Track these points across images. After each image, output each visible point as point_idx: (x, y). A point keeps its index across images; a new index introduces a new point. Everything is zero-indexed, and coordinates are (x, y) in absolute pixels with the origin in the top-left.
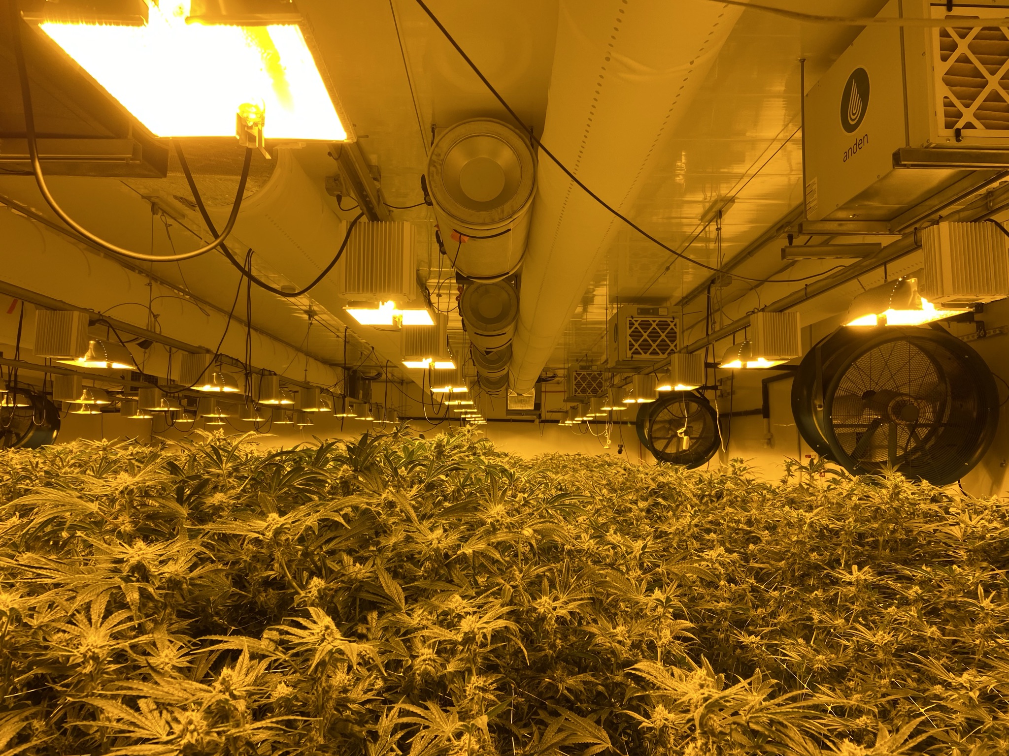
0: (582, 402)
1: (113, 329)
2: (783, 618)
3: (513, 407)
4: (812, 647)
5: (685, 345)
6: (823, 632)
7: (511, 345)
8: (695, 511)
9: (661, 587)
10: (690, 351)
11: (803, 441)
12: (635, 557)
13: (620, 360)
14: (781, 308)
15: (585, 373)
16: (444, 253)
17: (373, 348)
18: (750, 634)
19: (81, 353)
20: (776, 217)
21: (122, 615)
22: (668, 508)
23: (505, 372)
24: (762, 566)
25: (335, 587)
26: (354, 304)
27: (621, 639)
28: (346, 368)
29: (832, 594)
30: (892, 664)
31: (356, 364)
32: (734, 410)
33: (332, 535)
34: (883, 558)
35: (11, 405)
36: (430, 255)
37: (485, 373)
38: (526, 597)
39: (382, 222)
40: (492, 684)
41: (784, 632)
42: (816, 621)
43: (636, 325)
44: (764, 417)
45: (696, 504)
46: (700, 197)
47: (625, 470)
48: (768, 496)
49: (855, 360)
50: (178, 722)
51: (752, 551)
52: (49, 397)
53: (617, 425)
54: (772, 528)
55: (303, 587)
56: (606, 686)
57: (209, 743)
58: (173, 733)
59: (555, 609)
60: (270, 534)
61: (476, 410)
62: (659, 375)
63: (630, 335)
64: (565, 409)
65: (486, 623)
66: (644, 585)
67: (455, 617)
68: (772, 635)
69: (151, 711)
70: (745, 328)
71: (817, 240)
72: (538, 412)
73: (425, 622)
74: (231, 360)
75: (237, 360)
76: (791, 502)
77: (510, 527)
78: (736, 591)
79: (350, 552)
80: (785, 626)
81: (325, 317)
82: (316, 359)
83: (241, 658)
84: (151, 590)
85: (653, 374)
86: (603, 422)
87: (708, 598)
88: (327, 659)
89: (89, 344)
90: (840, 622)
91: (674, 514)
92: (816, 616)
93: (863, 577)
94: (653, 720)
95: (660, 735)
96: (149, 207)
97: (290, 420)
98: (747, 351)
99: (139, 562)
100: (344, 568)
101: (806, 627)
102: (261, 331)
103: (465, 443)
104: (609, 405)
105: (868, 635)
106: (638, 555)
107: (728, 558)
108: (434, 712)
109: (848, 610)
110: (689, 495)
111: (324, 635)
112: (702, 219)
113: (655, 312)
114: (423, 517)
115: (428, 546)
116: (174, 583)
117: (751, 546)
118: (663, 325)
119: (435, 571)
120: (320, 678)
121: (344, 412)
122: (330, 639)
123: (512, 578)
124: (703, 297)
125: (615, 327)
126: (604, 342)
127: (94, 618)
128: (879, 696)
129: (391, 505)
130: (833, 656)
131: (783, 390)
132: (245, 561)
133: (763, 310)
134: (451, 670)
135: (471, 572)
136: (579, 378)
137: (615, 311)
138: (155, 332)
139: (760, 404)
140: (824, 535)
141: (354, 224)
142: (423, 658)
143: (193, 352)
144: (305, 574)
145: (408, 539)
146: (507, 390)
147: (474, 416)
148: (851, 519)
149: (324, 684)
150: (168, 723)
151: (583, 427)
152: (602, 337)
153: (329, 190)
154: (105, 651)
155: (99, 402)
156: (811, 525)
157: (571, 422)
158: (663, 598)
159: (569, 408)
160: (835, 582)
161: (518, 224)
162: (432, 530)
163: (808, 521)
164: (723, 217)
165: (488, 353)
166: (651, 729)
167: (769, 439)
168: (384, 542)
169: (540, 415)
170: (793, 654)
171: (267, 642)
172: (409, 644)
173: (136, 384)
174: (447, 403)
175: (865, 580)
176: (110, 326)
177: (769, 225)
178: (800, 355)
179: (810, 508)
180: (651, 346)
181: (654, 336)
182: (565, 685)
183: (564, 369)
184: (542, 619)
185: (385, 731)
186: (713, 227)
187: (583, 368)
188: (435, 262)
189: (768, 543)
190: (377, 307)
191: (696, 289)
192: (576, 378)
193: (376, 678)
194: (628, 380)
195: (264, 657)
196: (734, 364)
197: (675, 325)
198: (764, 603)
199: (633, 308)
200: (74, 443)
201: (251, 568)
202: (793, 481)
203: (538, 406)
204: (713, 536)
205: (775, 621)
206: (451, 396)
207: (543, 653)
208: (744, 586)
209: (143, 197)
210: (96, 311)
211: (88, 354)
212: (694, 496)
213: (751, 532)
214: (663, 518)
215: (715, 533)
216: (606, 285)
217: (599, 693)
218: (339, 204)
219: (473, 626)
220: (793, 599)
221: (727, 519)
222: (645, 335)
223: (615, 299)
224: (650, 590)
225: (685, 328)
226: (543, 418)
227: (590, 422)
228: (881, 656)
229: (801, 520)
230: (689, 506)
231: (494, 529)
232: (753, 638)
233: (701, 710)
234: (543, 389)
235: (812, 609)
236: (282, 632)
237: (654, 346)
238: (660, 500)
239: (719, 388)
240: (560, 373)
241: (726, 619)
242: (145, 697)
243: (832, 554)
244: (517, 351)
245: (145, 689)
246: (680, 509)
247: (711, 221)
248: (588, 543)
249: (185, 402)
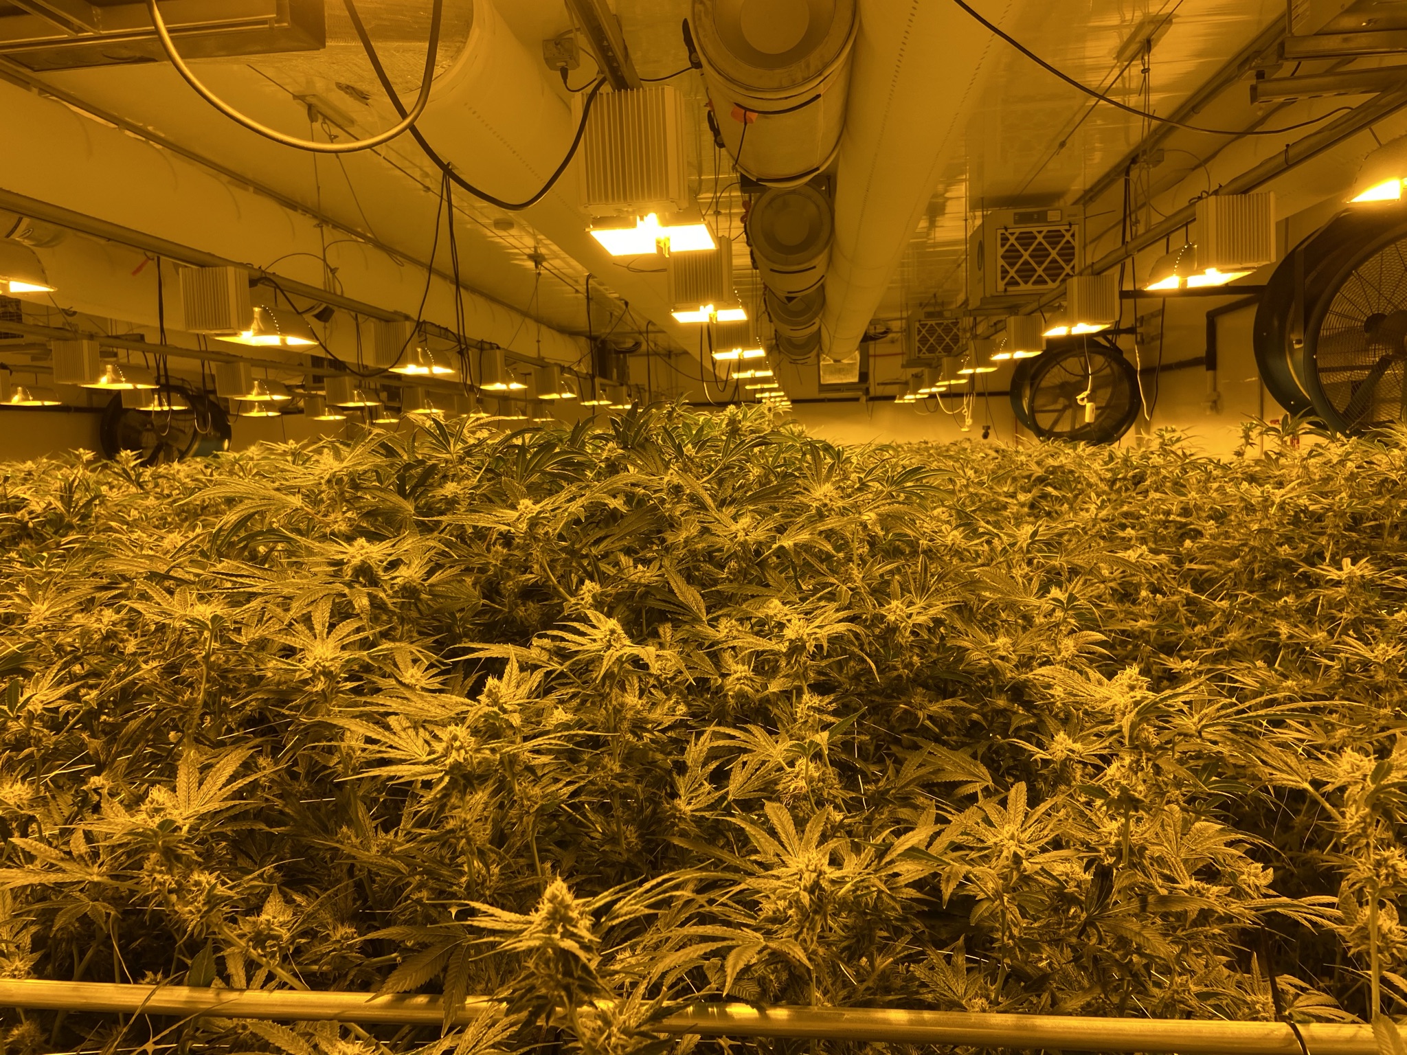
0: (929, 365)
1: (282, 291)
2: (1234, 635)
3: (828, 379)
4: (1276, 671)
5: (1089, 262)
6: (1293, 652)
7: (823, 286)
8: (1103, 501)
9: (1059, 585)
10: (1097, 272)
11: (1267, 394)
12: (1021, 548)
13: (988, 295)
14: (1245, 187)
15: (933, 323)
16: (721, 145)
17: (626, 304)
18: (1183, 659)
19: (245, 323)
20: (1238, 43)
21: (350, 625)
22: (1061, 501)
23: (815, 328)
24: (1204, 567)
25: (613, 592)
26: (601, 222)
27: (1004, 654)
28: (592, 338)
29: (1309, 600)
30: (1398, 688)
31: (603, 331)
32: (1164, 362)
33: (602, 534)
34: (1389, 549)
35: (166, 408)
36: (699, 155)
37: (787, 331)
38: (870, 601)
39: (632, 90)
40: (830, 703)
41: (1233, 654)
42: (1283, 637)
43: (1012, 240)
44: (1208, 369)
45: (1104, 492)
46: (1114, 20)
47: (997, 451)
48: (1215, 473)
49: (1356, 267)
50: (440, 740)
51: (1189, 550)
52: (212, 397)
53: (983, 399)
54: (1220, 517)
55: (573, 594)
56: (984, 716)
57: (480, 763)
58: (434, 752)
59: (909, 616)
60: (523, 526)
61: (776, 385)
62: (1047, 315)
63: (1003, 257)
64: (903, 379)
65: (818, 627)
66: (1035, 585)
67: (774, 627)
68: (1216, 658)
69: (404, 729)
70: (1186, 225)
71: (1307, 66)
72: (864, 386)
73: (735, 633)
74: (437, 330)
75: (446, 329)
76: (1252, 479)
77: (843, 512)
78: (1163, 604)
79: (628, 551)
80: (1237, 645)
81: (557, 263)
82: (550, 326)
83: (508, 668)
84: (382, 595)
85: (1038, 314)
86: (961, 395)
87: (1121, 616)
88: (616, 670)
89: (253, 312)
90: (1320, 635)
91: (1071, 508)
92: (1284, 630)
93: (1359, 573)
94: (1051, 751)
95: (1062, 770)
96: (304, 112)
97: (524, 414)
98: (1190, 259)
99: (363, 562)
100: (621, 570)
101: (1267, 646)
102: (473, 290)
103: (765, 426)
104: (969, 366)
105: (1364, 651)
106: (1025, 545)
107: (1153, 560)
108: (757, 734)
109: (1333, 619)
110: (1094, 479)
111: (609, 641)
112: (1119, 56)
113: (1042, 218)
114: (722, 504)
115: (731, 540)
116: (409, 591)
117: (1188, 543)
118: (1054, 237)
119: (743, 573)
120: (608, 694)
121: (594, 398)
122: (618, 646)
123: (849, 579)
124: (1117, 190)
125: (979, 246)
126: (962, 273)
127: (318, 628)
128: (1376, 729)
129: (677, 490)
130: (1308, 681)
131: (1241, 326)
132: (495, 566)
133: (1216, 193)
134: (775, 690)
135: (792, 574)
136: (924, 332)
137: (978, 222)
138: (335, 294)
139: (1201, 350)
140: (1299, 518)
141: (591, 97)
142: (736, 676)
143: (387, 319)
144: (575, 579)
145: (705, 531)
146: (818, 356)
147: (773, 394)
148: (1344, 494)
149: (614, 703)
150: (426, 742)
151: (931, 403)
152: (959, 265)
153: (549, 61)
154: (338, 664)
155: (277, 397)
156: (1282, 507)
157: (912, 397)
158: (1063, 597)
159: (909, 376)
160: (1313, 582)
161: (831, 87)
162: (735, 518)
163: (1277, 500)
164: (1153, 51)
165: (790, 299)
166: (1046, 762)
167: (1215, 402)
168: (670, 538)
169: (867, 389)
170: (1249, 681)
171: (538, 650)
172: (715, 657)
173: (319, 372)
174: (735, 376)
175: (1362, 576)
176: (277, 286)
177: (1225, 58)
178: (1273, 259)
179: (1280, 485)
180: (1035, 271)
181: (1040, 254)
182: (926, 712)
183: (901, 319)
184: (893, 630)
185: (695, 761)
186: (1136, 69)
187: (930, 315)
188: (708, 164)
189: (1213, 537)
190: (634, 225)
191: (1107, 175)
192: (919, 332)
193: (677, 703)
194: (999, 326)
195: (535, 667)
196: (1169, 283)
197: (1073, 235)
198: (1204, 616)
199: (1008, 215)
200: (253, 448)
201: (501, 575)
202: (1252, 453)
203: (864, 377)
204: (1130, 532)
205: (1222, 640)
206: (741, 365)
207: (895, 673)
208: (1175, 598)
209: (295, 97)
210: (256, 267)
211: (254, 326)
212: (1102, 480)
213: (1185, 525)
214: (1054, 515)
215: (1133, 528)
216: (965, 180)
217: (975, 723)
218: (565, 82)
219: (801, 631)
220: (1249, 611)
221: (1151, 509)
222: (1026, 256)
223: (978, 203)
224: (1044, 590)
225: (1088, 241)
226: (872, 393)
227: (942, 395)
228: (1380, 677)
229: (1267, 501)
230: (1093, 495)
231: (821, 516)
232: (1188, 663)
233: (1131, 717)
234: (871, 352)
235: (1278, 621)
236: (554, 638)
237: (1040, 271)
238: (1050, 489)
239: (1139, 330)
240: (896, 325)
241: (1147, 643)
242: (396, 714)
243: (1312, 545)
244: (832, 294)
245: (394, 705)
246: (1079, 500)
247: (1133, 58)
248: (954, 536)
249: (384, 395)
